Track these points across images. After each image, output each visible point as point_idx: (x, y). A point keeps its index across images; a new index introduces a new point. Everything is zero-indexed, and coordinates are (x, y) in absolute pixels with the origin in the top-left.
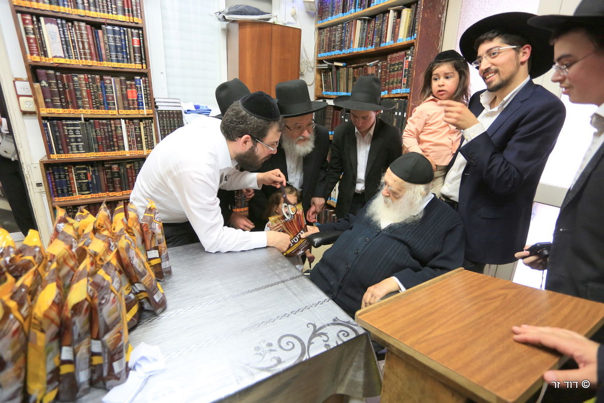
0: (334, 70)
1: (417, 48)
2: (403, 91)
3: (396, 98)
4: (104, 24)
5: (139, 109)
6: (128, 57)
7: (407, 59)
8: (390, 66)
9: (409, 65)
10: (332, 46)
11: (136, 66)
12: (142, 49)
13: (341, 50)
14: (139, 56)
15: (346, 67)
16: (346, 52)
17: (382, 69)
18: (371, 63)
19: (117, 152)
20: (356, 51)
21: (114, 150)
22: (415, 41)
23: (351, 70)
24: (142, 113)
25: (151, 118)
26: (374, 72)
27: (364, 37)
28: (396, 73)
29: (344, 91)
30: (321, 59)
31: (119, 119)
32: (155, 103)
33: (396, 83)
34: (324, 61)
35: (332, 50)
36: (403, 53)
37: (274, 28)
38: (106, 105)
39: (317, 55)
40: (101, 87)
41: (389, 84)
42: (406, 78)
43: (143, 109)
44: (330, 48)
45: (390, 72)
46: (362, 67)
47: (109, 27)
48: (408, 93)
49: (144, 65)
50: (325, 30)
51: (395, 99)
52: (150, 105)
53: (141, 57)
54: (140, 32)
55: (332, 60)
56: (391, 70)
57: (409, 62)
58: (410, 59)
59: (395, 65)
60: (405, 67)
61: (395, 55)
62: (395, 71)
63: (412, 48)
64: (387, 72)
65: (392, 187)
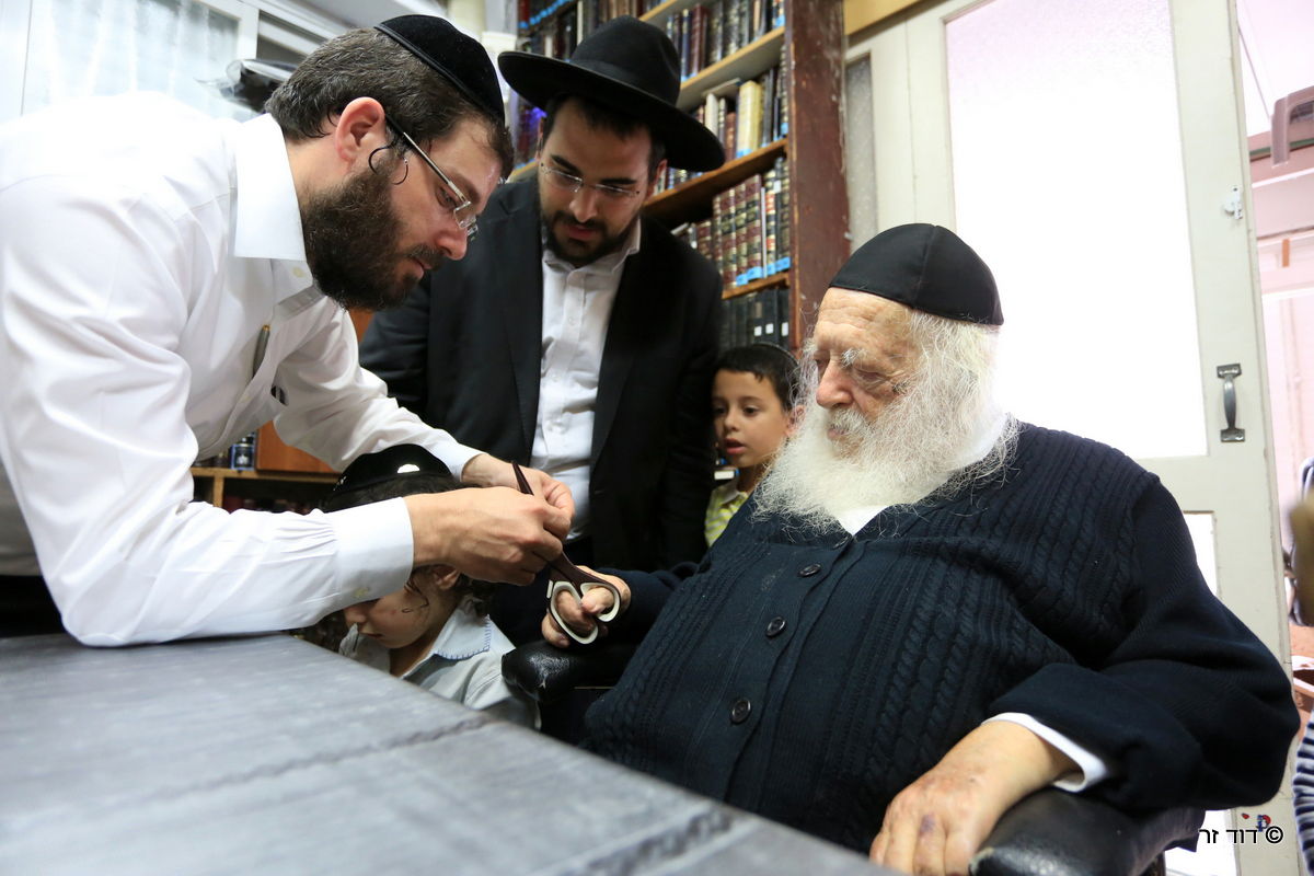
1: (793, 154)
2: (769, 269)
3: (751, 291)
7: (767, 190)
8: (723, 220)
9: (776, 202)
17: (698, 236)
22: (785, 141)
28: (744, 231)
33: (747, 254)
36: (757, 179)
41: (724, 264)
42: (773, 237)
45: (724, 234)
48: (785, 271)
51: (751, 295)
56: (727, 228)
57: (776, 195)
58: (777, 187)
59: (737, 214)
60: (767, 210)
61: (732, 193)
62: (738, 228)
63: (780, 160)
64: (717, 237)
65: (861, 348)
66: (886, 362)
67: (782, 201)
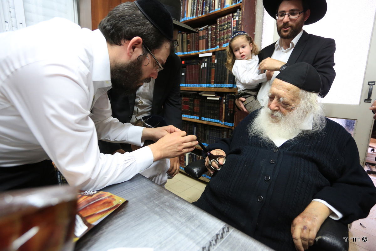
1: (243, 9)
7: (234, 19)
8: (220, 27)
9: (236, 23)
17: (211, 31)
18: (202, 28)
20: (189, 19)
22: (241, 4)
23: (185, 35)
26: (205, 34)
27: (195, 9)
28: (226, 31)
29: (180, 52)
33: (227, 38)
36: (231, 15)
41: (219, 40)
45: (220, 31)
56: (221, 29)
57: (237, 21)
58: (237, 18)
59: (224, 25)
60: (233, 25)
61: (223, 18)
62: (224, 29)
63: (239, 10)
64: (218, 31)
65: (285, 98)
66: (291, 102)
67: (238, 23)
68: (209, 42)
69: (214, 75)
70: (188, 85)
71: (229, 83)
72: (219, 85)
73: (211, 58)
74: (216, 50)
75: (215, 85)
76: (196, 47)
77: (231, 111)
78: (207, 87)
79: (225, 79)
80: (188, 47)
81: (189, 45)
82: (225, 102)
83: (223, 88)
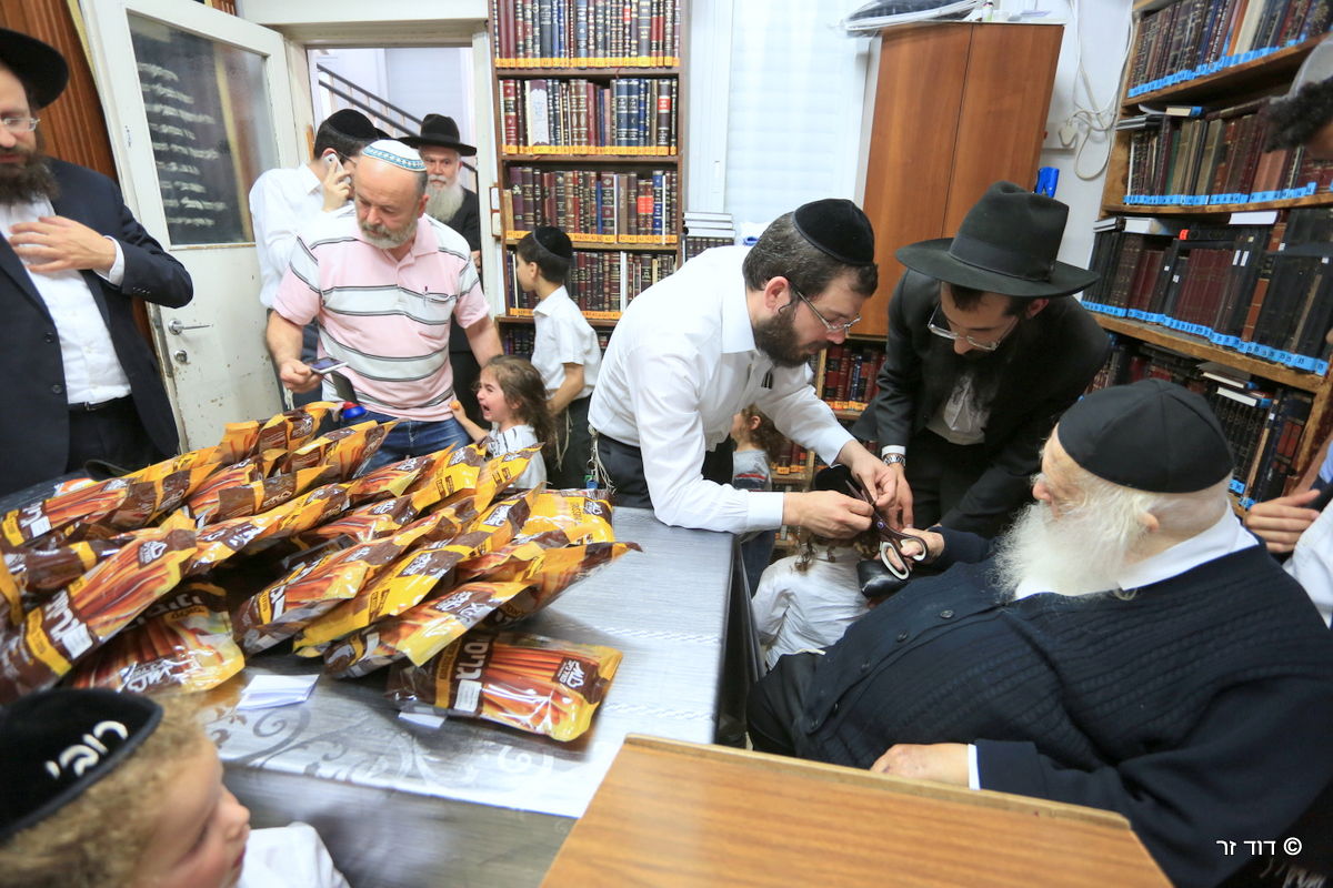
0: (1166, 129)
4: (614, 77)
5: (653, 233)
6: (648, 134)
10: (1170, 60)
11: (657, 151)
12: (674, 116)
13: (1192, 67)
14: (665, 131)
15: (1202, 117)
16: (1208, 70)
19: (607, 312)
21: (603, 309)
23: (1217, 125)
24: (658, 242)
25: (673, 253)
29: (1182, 192)
30: (1135, 101)
31: (618, 251)
32: (684, 223)
34: (1142, 108)
35: (1167, 71)
37: (979, 34)
38: (600, 226)
39: (1127, 93)
40: (596, 193)
43: (661, 234)
44: (1164, 65)
46: (1253, 111)
47: (623, 82)
49: (673, 148)
50: (1160, 14)
52: (674, 225)
53: (670, 131)
54: (674, 84)
55: (1161, 102)
65: (1046, 477)
68: (1296, 160)
69: (1260, 305)
70: (1178, 325)
71: (1297, 352)
72: (1265, 350)
73: (1271, 232)
74: (1297, 200)
75: (1250, 347)
76: (1241, 178)
77: (1280, 462)
78: (1226, 347)
79: (1292, 331)
80: (1219, 176)
81: (1223, 165)
82: (1275, 422)
83: (1275, 363)
